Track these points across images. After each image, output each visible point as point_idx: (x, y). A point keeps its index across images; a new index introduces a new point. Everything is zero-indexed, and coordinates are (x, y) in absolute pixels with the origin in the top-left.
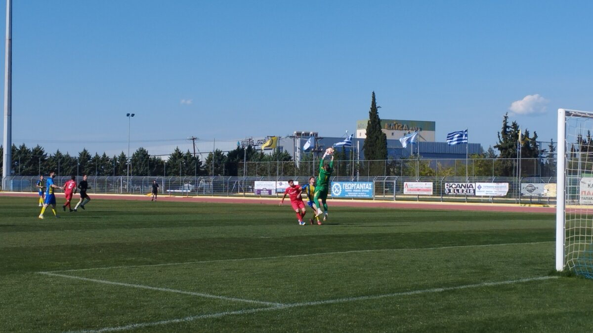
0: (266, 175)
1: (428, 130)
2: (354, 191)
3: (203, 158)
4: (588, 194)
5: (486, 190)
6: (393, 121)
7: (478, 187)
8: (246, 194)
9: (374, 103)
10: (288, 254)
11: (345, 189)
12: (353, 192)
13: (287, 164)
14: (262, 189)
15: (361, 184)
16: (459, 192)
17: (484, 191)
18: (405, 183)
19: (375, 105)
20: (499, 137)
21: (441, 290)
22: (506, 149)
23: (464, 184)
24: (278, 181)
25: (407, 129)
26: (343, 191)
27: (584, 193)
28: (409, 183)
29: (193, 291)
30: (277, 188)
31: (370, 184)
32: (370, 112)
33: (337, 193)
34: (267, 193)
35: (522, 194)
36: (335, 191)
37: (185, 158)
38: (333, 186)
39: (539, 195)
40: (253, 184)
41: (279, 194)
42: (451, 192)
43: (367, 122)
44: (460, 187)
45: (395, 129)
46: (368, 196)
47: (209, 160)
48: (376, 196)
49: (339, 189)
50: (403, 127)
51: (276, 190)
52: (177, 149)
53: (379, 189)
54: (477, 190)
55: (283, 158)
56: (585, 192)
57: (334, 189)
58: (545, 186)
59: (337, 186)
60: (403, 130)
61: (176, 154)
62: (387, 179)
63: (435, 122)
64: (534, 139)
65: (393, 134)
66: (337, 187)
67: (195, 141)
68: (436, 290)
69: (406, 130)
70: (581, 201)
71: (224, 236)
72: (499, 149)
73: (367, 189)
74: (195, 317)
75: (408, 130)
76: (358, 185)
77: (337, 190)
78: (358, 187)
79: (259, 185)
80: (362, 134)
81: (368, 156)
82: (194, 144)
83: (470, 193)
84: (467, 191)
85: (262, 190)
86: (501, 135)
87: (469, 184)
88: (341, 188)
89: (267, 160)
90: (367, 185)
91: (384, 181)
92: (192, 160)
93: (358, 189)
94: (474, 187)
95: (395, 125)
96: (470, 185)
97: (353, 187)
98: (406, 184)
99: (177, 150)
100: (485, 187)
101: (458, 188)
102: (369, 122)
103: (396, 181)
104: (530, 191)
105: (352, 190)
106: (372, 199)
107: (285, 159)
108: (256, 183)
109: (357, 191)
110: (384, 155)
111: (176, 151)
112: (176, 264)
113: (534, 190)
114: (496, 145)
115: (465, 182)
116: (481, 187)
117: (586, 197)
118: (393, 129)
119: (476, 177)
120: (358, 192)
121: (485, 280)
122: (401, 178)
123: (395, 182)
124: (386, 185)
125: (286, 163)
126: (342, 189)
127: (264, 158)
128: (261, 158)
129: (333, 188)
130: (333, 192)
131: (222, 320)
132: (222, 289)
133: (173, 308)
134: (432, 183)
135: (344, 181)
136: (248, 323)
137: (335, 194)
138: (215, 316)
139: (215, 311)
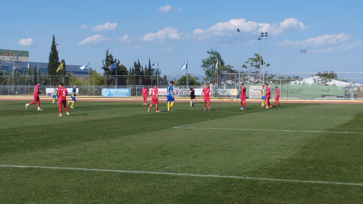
1: (24, 56)
4: (254, 94)
12: (116, 94)
15: (121, 90)
16: (183, 94)
19: (55, 43)
20: (103, 62)
23: (186, 89)
25: (12, 55)
27: (251, 93)
31: (128, 90)
32: (52, 48)
35: (219, 94)
36: (104, 93)
38: (103, 91)
39: (228, 94)
42: (178, 93)
44: (183, 91)
46: (126, 96)
49: (107, 92)
58: (231, 90)
62: (138, 87)
63: (28, 52)
65: (3, 58)
66: (105, 91)
73: (126, 92)
77: (105, 93)
79: (49, 90)
81: (51, 73)
84: (187, 93)
88: (108, 92)
95: (5, 52)
97: (117, 91)
100: (198, 91)
102: (50, 53)
104: (223, 93)
106: (129, 98)
113: (225, 92)
114: (102, 67)
118: (3, 55)
120: (120, 94)
124: (138, 90)
126: (109, 93)
130: (103, 94)
135: (110, 88)
137: (104, 95)
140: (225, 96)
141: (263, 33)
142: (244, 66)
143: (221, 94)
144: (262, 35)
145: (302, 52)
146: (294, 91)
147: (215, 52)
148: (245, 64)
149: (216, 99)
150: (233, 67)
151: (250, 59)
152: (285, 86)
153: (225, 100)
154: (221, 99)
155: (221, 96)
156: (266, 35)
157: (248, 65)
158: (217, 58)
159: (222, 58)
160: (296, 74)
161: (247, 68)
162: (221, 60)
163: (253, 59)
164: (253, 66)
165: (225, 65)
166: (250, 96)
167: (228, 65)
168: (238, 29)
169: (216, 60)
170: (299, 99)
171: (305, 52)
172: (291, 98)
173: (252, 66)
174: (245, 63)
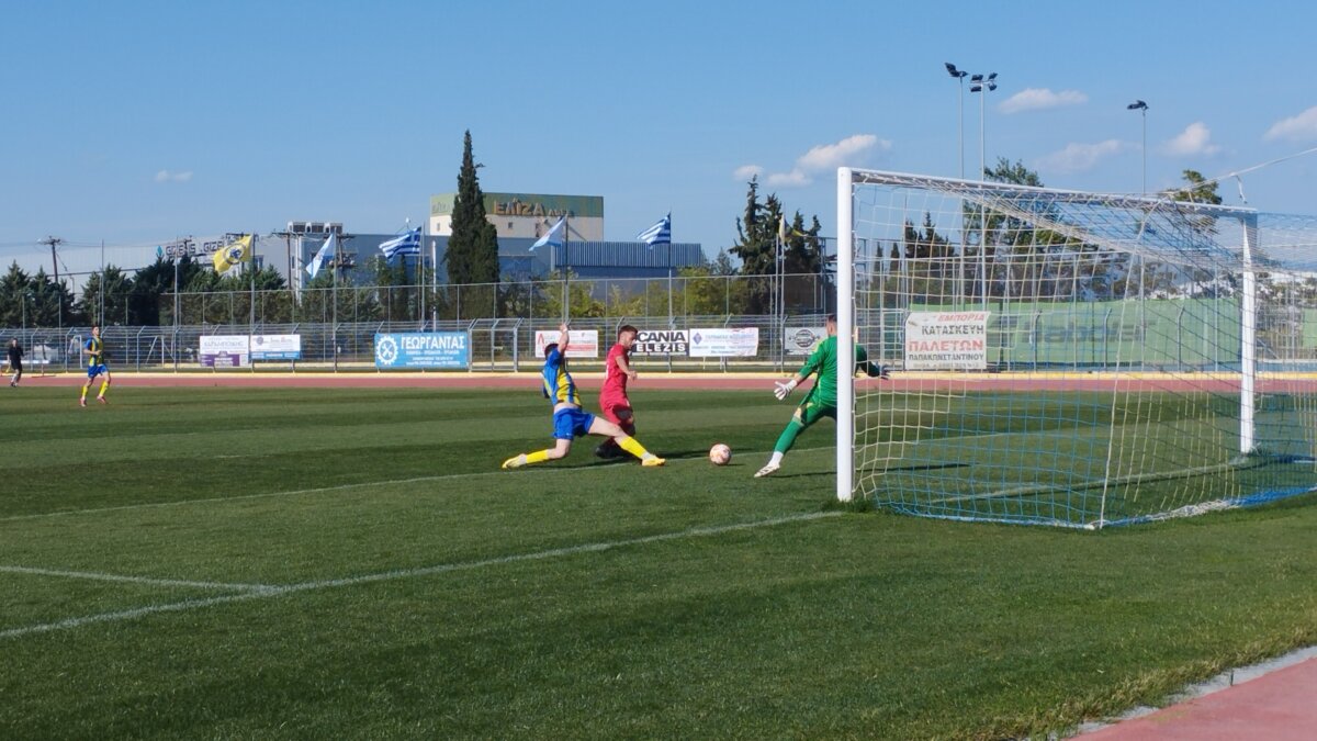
0: (226, 321)
1: (588, 216)
2: (426, 352)
3: (77, 287)
4: (922, 349)
5: (710, 344)
6: (512, 195)
7: (695, 339)
8: (182, 365)
9: (468, 157)
10: (282, 489)
11: (405, 350)
12: (423, 355)
13: (274, 296)
14: (217, 353)
15: (441, 339)
16: (653, 351)
17: (706, 347)
18: (538, 333)
19: (471, 161)
20: (740, 228)
21: (604, 546)
22: (755, 254)
23: (665, 333)
24: (254, 334)
25: (542, 212)
26: (402, 353)
27: (913, 345)
28: (545, 333)
29: (74, 569)
30: (253, 350)
31: (461, 338)
32: (459, 178)
33: (387, 358)
34: (228, 363)
35: (788, 351)
36: (384, 355)
37: (35, 286)
38: (380, 343)
40: (195, 343)
41: (257, 365)
42: (638, 349)
43: (453, 199)
44: (655, 339)
45: (516, 214)
46: (457, 364)
47: (91, 291)
48: (475, 364)
49: (392, 350)
50: (533, 208)
51: (250, 356)
52: (15, 266)
53: (480, 349)
54: (692, 344)
55: (265, 283)
56: (916, 343)
57: (382, 351)
59: (388, 343)
60: (532, 215)
61: (12, 278)
62: (497, 326)
63: (602, 198)
64: (813, 233)
65: (510, 225)
66: (388, 346)
67: (57, 247)
68: (594, 547)
69: (539, 215)
70: (909, 364)
71: (134, 456)
72: (739, 256)
73: (455, 348)
74: (84, 620)
75: (545, 215)
76: (435, 339)
77: (387, 351)
78: (434, 345)
79: (210, 344)
80: (442, 226)
81: (456, 276)
82: (54, 253)
83: (677, 350)
84: (671, 348)
85: (217, 356)
86: (743, 225)
87: (675, 332)
88: (396, 348)
89: (227, 289)
90: (455, 339)
91: (493, 330)
92: (51, 291)
93: (435, 349)
94: (686, 337)
95: (515, 205)
96: (678, 334)
97: (424, 345)
98: (541, 335)
99: (14, 268)
100: (709, 337)
101: (651, 342)
102: (456, 198)
103: (519, 329)
104: (805, 345)
105: (422, 351)
106: (466, 370)
107: (270, 286)
108: (203, 339)
109: (433, 353)
110: (490, 272)
111: (12, 270)
112: (31, 517)
113: (811, 341)
114: (733, 246)
115: (667, 328)
116: (700, 338)
117: (918, 354)
118: (510, 214)
119: (693, 318)
120: (435, 356)
121: (694, 524)
122: (530, 322)
123: (515, 331)
124: (496, 339)
125: (271, 294)
126: (399, 350)
127: (220, 284)
128: (214, 284)
129: (378, 348)
130: (380, 357)
131: (143, 622)
132: (137, 563)
133: (32, 603)
134: (596, 332)
135: (403, 332)
136: (200, 626)
137: (383, 360)
138: (124, 615)
139: (125, 606)
141: (980, 78)
143: (798, 352)
147: (1016, 169)
166: (907, 359)
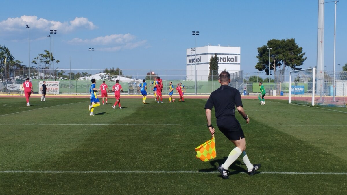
35: (8, 89)
39: (18, 90)
58: (21, 85)
104: (12, 88)
113: (14, 87)
140: (15, 91)
141: (52, 31)
142: (33, 62)
143: (11, 89)
144: (51, 32)
145: (90, 49)
146: (83, 86)
147: (3, 47)
148: (35, 60)
149: (5, 94)
150: (22, 62)
151: (40, 55)
152: (74, 82)
153: (14, 95)
154: (10, 94)
155: (10, 91)
156: (55, 32)
157: (38, 61)
158: (6, 53)
159: (10, 53)
160: (85, 70)
161: (36, 63)
162: (10, 55)
163: (43, 55)
164: (43, 62)
165: (14, 61)
166: (40, 91)
167: (17, 61)
168: (27, 26)
169: (4, 55)
170: (87, 94)
171: (93, 49)
172: (80, 93)
173: (41, 62)
174: (35, 58)
